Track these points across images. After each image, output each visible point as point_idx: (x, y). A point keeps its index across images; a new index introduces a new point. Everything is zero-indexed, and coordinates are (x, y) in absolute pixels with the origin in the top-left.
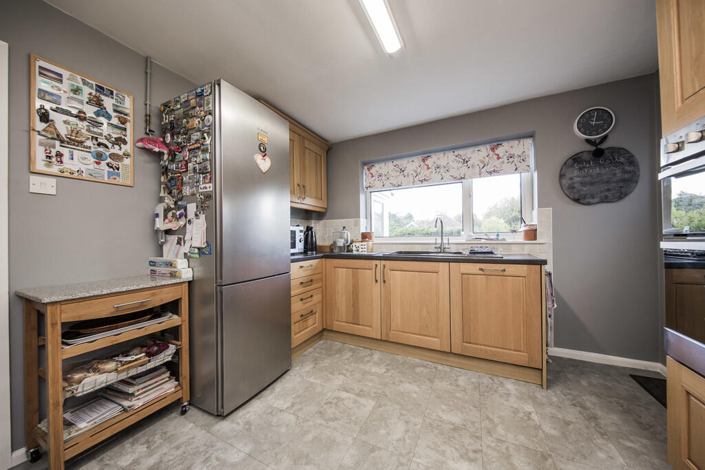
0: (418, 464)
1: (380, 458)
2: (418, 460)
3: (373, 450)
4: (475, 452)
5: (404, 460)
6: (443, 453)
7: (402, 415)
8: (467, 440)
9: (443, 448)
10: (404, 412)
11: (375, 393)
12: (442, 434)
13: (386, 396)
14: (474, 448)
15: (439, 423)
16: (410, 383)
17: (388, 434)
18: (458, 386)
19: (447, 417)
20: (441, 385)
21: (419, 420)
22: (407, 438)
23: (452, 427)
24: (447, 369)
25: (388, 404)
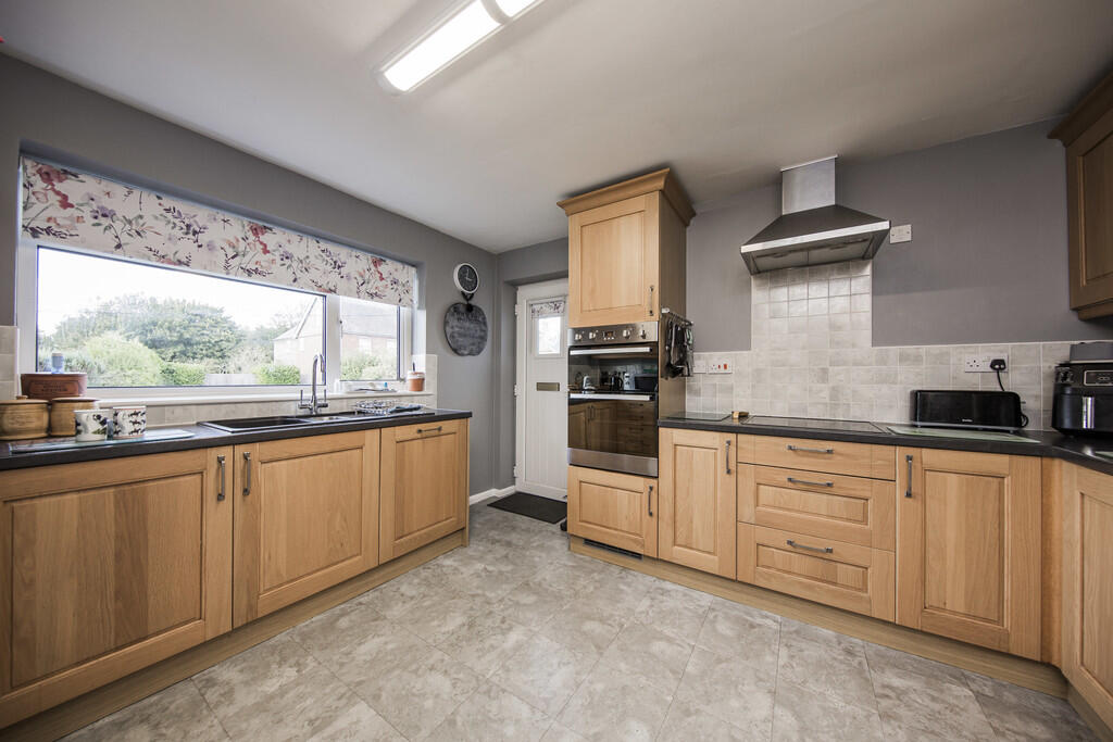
0: (494, 674)
1: (469, 715)
2: (491, 672)
3: (452, 723)
4: (503, 622)
5: (485, 687)
6: (493, 647)
7: (415, 671)
8: (489, 622)
9: (487, 645)
10: (414, 667)
11: (339, 699)
12: (469, 640)
13: (359, 683)
14: (499, 621)
15: (455, 636)
16: (360, 644)
17: (437, 696)
18: (412, 598)
19: (450, 626)
20: (397, 611)
21: (437, 655)
22: (455, 676)
23: (466, 627)
24: (372, 595)
25: (381, 683)
